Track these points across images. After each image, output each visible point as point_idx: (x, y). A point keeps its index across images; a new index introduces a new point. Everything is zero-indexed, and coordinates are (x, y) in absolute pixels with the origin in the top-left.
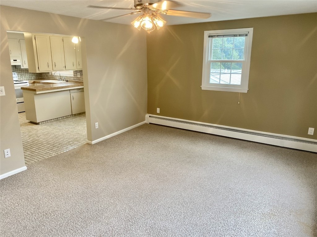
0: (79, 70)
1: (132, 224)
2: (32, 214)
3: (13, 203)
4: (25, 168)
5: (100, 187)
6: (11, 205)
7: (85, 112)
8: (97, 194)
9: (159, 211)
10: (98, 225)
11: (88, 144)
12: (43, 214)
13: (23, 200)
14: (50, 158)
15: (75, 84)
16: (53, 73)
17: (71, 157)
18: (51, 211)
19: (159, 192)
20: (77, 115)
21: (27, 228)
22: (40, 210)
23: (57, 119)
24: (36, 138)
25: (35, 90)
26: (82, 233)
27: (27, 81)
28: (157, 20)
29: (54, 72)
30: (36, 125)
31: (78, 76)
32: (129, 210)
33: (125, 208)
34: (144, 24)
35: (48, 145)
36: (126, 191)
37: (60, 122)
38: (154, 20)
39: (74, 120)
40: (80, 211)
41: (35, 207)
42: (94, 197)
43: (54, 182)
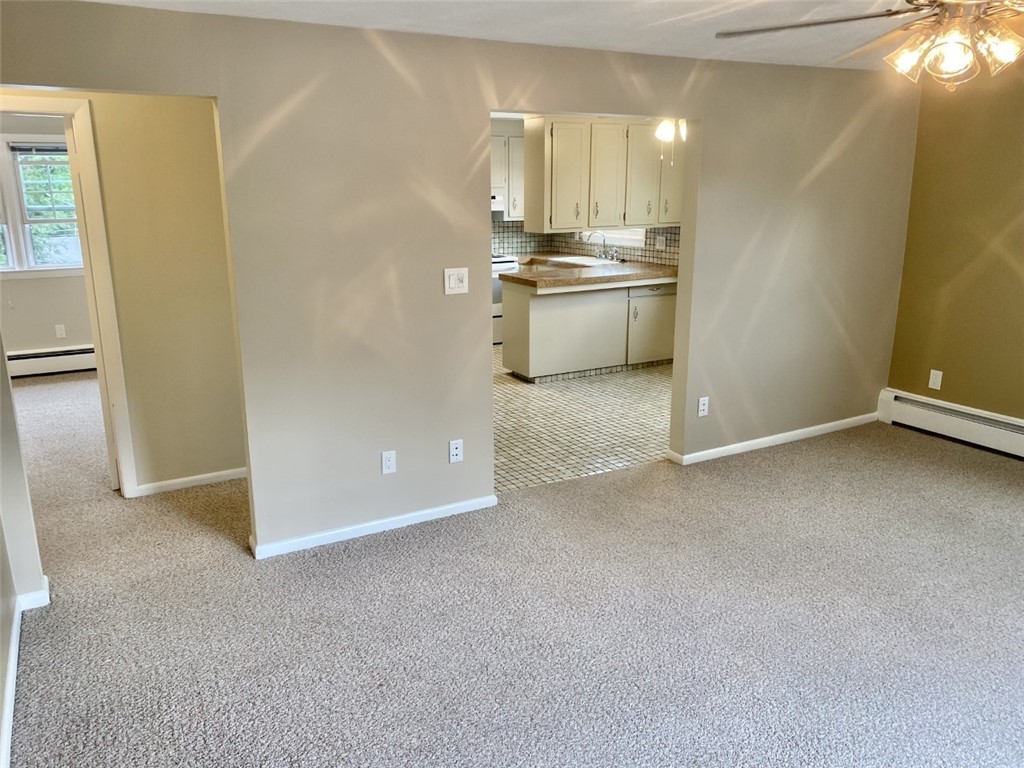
0: (663, 228)
1: (806, 757)
2: (504, 635)
3: (459, 591)
4: (492, 500)
5: (702, 606)
6: (454, 595)
7: (672, 360)
8: (691, 624)
9: (912, 744)
10: (689, 724)
11: (670, 461)
12: (531, 642)
13: (484, 590)
14: (559, 483)
15: (647, 271)
16: (586, 234)
17: (618, 493)
18: (555, 642)
19: (919, 675)
20: (640, 367)
21: (490, 670)
22: (525, 631)
23: (582, 375)
24: (524, 421)
25: (533, 284)
26: (639, 733)
27: (515, 258)
28: (995, 39)
29: (588, 233)
30: (525, 385)
31: (657, 247)
32: (796, 708)
33: (784, 696)
34: (937, 59)
35: (554, 447)
36: (788, 640)
37: (590, 383)
38: (981, 38)
39: (631, 381)
40: (635, 666)
41: (511, 617)
42: (681, 631)
43: (563, 555)
